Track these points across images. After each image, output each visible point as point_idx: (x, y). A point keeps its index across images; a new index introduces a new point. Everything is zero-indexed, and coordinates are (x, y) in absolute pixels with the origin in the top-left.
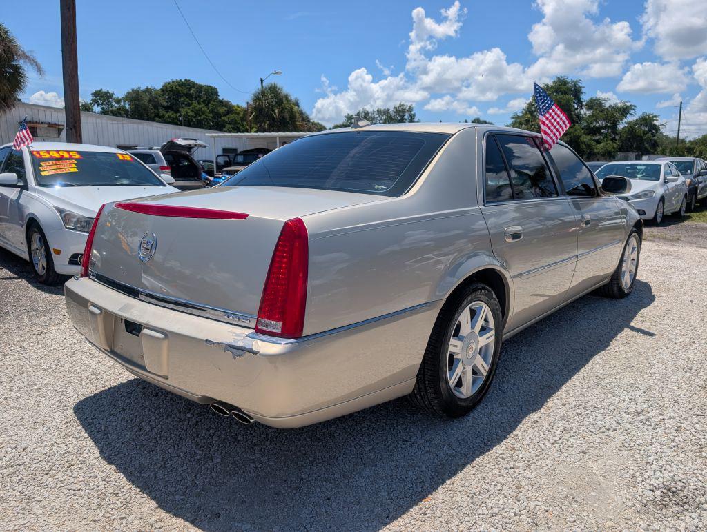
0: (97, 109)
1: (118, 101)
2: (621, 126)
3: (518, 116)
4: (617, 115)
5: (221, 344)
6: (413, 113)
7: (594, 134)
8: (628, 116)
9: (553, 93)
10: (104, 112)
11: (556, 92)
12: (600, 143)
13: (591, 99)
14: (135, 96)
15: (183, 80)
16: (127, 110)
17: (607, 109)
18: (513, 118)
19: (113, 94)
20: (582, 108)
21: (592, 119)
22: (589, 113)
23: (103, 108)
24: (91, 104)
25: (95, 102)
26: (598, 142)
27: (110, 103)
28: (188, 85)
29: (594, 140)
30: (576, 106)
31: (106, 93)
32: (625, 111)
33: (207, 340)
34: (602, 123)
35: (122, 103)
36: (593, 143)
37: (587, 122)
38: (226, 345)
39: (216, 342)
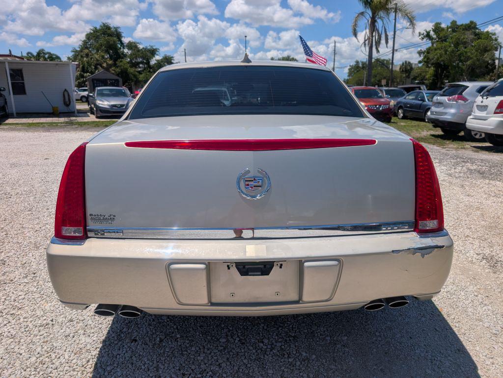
2: (153, 62)
3: (77, 51)
4: (149, 54)
5: (409, 249)
7: (136, 67)
8: (155, 55)
9: (101, 34)
11: (104, 34)
12: (141, 74)
13: (130, 42)
17: (142, 50)
18: (73, 52)
20: (124, 48)
21: (134, 56)
22: (130, 52)
26: (140, 72)
29: (137, 72)
30: (119, 46)
32: (153, 52)
33: (393, 251)
34: (140, 60)
36: (137, 73)
37: (130, 59)
38: (414, 249)
39: (403, 250)
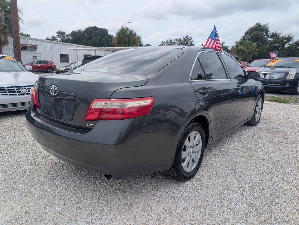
0: (59, 39)
1: (67, 36)
2: (286, 46)
4: (285, 41)
6: (192, 40)
8: (290, 42)
10: (62, 41)
11: (256, 30)
13: (273, 33)
14: (73, 34)
15: (93, 27)
16: (71, 40)
17: (280, 38)
19: (65, 33)
20: (268, 38)
22: (272, 40)
23: (61, 39)
24: (57, 37)
25: (58, 36)
27: (64, 37)
28: (95, 28)
30: (266, 37)
31: (62, 32)
32: (289, 39)
35: (69, 37)
